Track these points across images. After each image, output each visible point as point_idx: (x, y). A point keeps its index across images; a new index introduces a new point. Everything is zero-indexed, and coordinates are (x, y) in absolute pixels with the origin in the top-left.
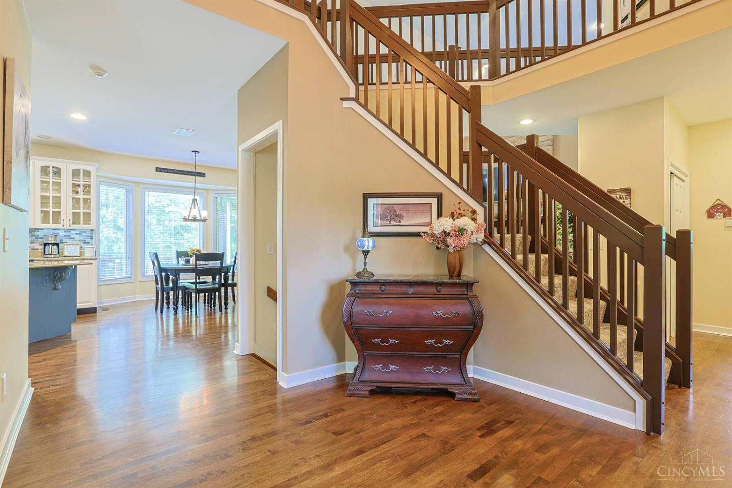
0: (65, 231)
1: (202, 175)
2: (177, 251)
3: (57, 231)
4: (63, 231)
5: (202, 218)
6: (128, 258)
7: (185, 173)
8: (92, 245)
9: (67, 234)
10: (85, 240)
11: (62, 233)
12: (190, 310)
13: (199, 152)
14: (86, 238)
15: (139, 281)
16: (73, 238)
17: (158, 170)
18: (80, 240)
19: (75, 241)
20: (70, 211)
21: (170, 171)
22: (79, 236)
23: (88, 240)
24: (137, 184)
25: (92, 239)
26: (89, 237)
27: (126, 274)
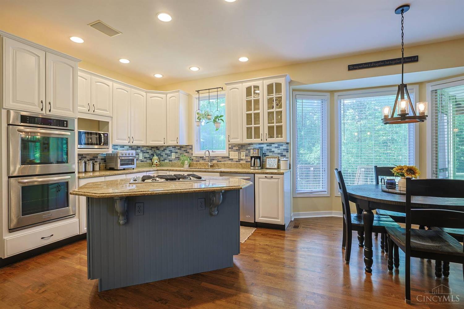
0: (267, 146)
1: (414, 59)
2: (376, 167)
3: (262, 146)
4: (265, 145)
5: (418, 115)
6: (325, 170)
7: (386, 63)
8: (288, 158)
9: (268, 148)
10: (282, 154)
11: (265, 147)
12: (394, 268)
13: (408, 6)
14: (283, 151)
15: (335, 196)
16: (274, 152)
17: (351, 68)
18: (278, 154)
19: (275, 154)
20: (267, 125)
21: (366, 66)
22: (278, 150)
23: (285, 153)
24: (332, 92)
25: (288, 152)
26: (285, 150)
27: (322, 188)
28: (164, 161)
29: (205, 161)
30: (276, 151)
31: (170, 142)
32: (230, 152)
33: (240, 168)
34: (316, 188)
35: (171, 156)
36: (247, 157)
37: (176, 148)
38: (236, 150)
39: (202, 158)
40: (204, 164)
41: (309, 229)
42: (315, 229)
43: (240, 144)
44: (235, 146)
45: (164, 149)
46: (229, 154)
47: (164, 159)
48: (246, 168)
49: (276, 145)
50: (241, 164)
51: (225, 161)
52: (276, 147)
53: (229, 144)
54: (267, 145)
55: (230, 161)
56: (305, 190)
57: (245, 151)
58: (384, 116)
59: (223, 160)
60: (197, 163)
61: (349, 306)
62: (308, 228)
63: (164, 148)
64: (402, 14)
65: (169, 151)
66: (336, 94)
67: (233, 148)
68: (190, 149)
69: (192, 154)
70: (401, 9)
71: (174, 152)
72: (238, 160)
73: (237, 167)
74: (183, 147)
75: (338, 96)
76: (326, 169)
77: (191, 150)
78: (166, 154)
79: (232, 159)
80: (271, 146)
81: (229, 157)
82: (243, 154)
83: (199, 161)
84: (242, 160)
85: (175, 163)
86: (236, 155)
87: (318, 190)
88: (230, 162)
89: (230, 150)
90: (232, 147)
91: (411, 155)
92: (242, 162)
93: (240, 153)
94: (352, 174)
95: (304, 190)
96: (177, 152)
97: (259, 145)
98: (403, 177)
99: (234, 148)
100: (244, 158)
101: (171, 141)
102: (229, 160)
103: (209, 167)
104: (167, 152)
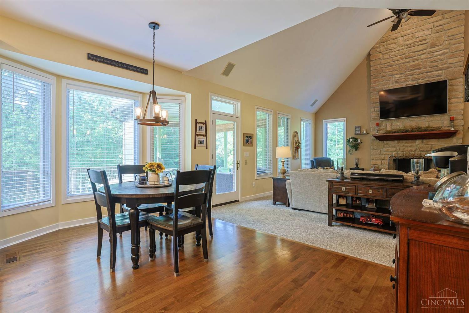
1: (145, 72)
7: (125, 66)
15: (62, 203)
17: (91, 57)
21: (106, 61)
24: (59, 77)
27: (44, 197)
34: (34, 199)
41: (36, 255)
42: (47, 252)
56: (16, 203)
58: (137, 116)
61: (143, 309)
62: (33, 254)
64: (154, 30)
66: (64, 81)
70: (153, 25)
75: (67, 84)
76: (50, 172)
87: (36, 200)
91: (136, 155)
94: (82, 176)
95: (14, 205)
98: (153, 173)
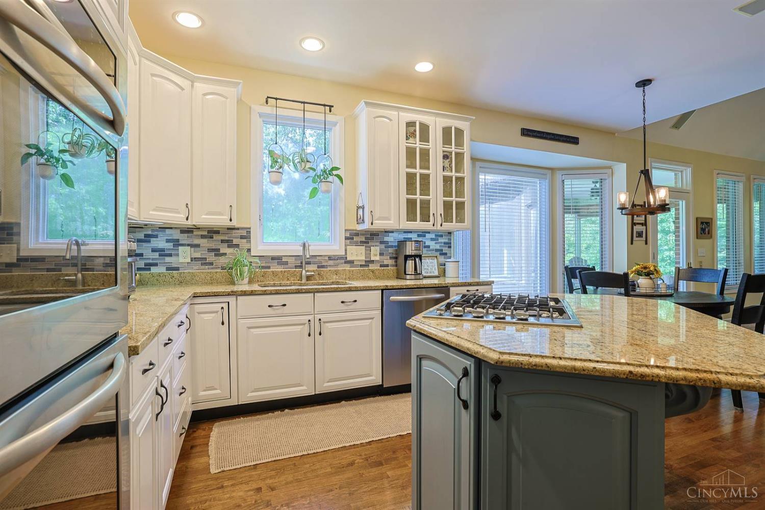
10: (442, 250)
14: (443, 246)
16: (429, 247)
18: (437, 250)
19: (430, 251)
20: (441, 199)
22: (436, 243)
23: (445, 250)
25: (450, 247)
26: (446, 244)
28: (149, 269)
29: (286, 266)
30: (433, 245)
31: (204, 216)
32: (348, 247)
33: (370, 279)
35: (178, 255)
36: (382, 257)
37: (195, 233)
38: (361, 242)
39: (278, 259)
40: (286, 274)
43: (368, 231)
44: (357, 235)
45: (146, 236)
46: (346, 250)
47: (146, 264)
48: (382, 279)
49: (433, 236)
50: (373, 271)
51: (336, 265)
52: (432, 239)
53: (346, 230)
54: (418, 235)
55: (349, 265)
57: (378, 244)
59: (331, 263)
60: (265, 273)
63: (150, 233)
65: (168, 241)
67: (353, 239)
68: (242, 237)
69: (249, 250)
71: (188, 245)
72: (364, 263)
73: (364, 277)
74: (217, 232)
77: (245, 241)
78: (154, 250)
79: (351, 262)
80: (425, 236)
81: (346, 258)
82: (375, 250)
83: (269, 267)
84: (372, 262)
85: (193, 275)
86: (361, 253)
88: (347, 267)
89: (348, 241)
90: (352, 237)
92: (372, 267)
93: (368, 249)
96: (198, 246)
97: (405, 234)
99: (356, 239)
100: (377, 258)
101: (207, 214)
102: (346, 262)
103: (304, 281)
104: (160, 243)
